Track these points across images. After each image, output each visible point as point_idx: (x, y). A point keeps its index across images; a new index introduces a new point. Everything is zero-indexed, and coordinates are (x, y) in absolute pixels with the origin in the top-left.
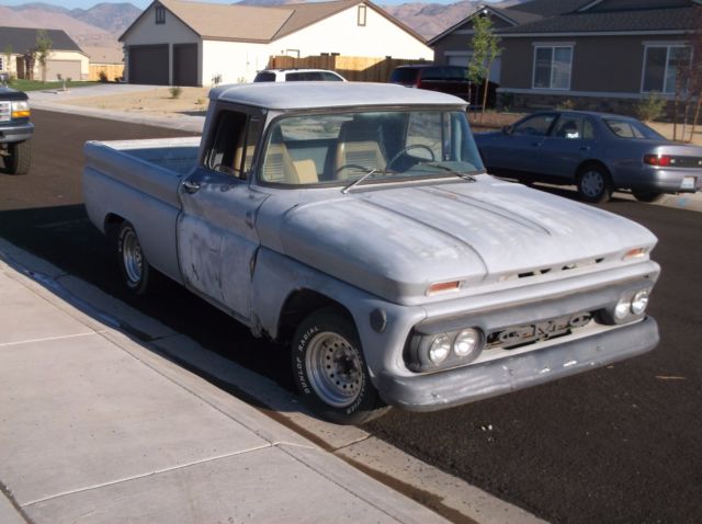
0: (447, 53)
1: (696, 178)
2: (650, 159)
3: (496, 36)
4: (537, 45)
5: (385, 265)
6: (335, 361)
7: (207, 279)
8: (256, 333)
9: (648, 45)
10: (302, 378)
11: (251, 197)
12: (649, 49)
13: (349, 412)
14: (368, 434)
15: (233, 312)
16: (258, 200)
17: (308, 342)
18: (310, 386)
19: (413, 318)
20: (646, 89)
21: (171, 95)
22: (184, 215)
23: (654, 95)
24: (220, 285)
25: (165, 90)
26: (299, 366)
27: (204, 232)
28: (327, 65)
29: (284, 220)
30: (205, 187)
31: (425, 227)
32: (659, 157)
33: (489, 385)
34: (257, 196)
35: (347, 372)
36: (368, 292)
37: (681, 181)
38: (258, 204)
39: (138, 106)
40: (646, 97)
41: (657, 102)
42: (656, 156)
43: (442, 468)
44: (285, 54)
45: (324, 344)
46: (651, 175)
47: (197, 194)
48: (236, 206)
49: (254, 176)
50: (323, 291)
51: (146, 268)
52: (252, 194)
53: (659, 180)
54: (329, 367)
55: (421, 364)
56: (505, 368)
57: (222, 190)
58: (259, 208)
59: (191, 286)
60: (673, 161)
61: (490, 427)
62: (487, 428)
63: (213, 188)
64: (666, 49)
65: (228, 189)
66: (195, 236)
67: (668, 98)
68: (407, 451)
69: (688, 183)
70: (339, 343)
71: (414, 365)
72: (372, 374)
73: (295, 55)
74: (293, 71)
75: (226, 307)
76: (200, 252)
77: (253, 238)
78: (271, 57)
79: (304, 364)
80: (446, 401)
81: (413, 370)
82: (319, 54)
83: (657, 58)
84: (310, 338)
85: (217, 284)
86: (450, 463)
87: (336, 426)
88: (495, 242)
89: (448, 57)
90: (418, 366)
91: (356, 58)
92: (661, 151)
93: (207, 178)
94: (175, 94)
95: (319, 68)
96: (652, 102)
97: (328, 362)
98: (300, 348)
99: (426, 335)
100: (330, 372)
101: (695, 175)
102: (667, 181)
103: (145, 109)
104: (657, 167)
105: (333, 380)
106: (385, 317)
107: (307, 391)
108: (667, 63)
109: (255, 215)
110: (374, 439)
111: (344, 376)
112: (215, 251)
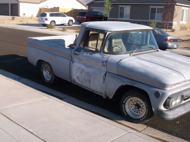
0: (92, 8)
1: (177, 45)
2: (166, 40)
3: (110, 3)
4: (120, 6)
5: (160, 79)
6: (134, 105)
7: (84, 81)
8: (104, 97)
9: (151, 7)
10: (124, 111)
11: (103, 57)
12: (151, 8)
13: (141, 120)
14: (146, 126)
15: (93, 91)
16: (106, 58)
17: (127, 100)
18: (127, 113)
19: (169, 94)
20: (150, 19)
21: (12, 19)
22: (73, 61)
23: (153, 21)
24: (89, 83)
25: (10, 17)
26: (123, 107)
27: (83, 67)
28: (57, 10)
29: (118, 64)
30: (83, 53)
31: (162, 67)
32: (169, 39)
33: (184, 111)
34: (105, 57)
35: (138, 108)
36: (152, 86)
37: (174, 46)
38: (106, 59)
39: (3, 22)
40: (151, 21)
41: (154, 23)
42: (168, 39)
43: (173, 135)
44: (43, 7)
45: (131, 100)
46: (167, 44)
47: (80, 55)
48: (97, 60)
49: (102, 50)
50: (135, 86)
51: (53, 76)
52: (103, 56)
53: (168, 46)
54: (132, 107)
55: (169, 106)
56: (187, 106)
57: (90, 54)
58: (107, 61)
59: (75, 82)
60: (172, 40)
61: (178, 122)
62: (177, 122)
63: (87, 54)
64: (156, 8)
65: (92, 54)
66: (79, 68)
67: (157, 22)
68: (161, 131)
69: (175, 46)
70: (136, 100)
71: (166, 107)
72: (153, 110)
73: (46, 7)
74: (52, 13)
75: (91, 89)
76: (81, 73)
77: (104, 69)
78: (40, 8)
79: (125, 106)
80: (176, 117)
81: (166, 108)
82: (53, 7)
83: (153, 11)
84: (128, 99)
85: (88, 82)
86: (175, 134)
87: (136, 124)
88: (184, 71)
89: (92, 9)
90: (168, 107)
91: (65, 9)
92: (169, 38)
93: (83, 50)
94: (13, 18)
95: (57, 12)
96: (153, 23)
97: (131, 106)
98: (124, 102)
99: (171, 98)
100: (132, 108)
101: (177, 44)
102: (171, 46)
103: (5, 23)
104: (168, 42)
105: (133, 111)
106: (160, 94)
107: (126, 114)
108: (156, 12)
109: (106, 63)
110: (149, 127)
111: (137, 109)
112: (88, 73)
